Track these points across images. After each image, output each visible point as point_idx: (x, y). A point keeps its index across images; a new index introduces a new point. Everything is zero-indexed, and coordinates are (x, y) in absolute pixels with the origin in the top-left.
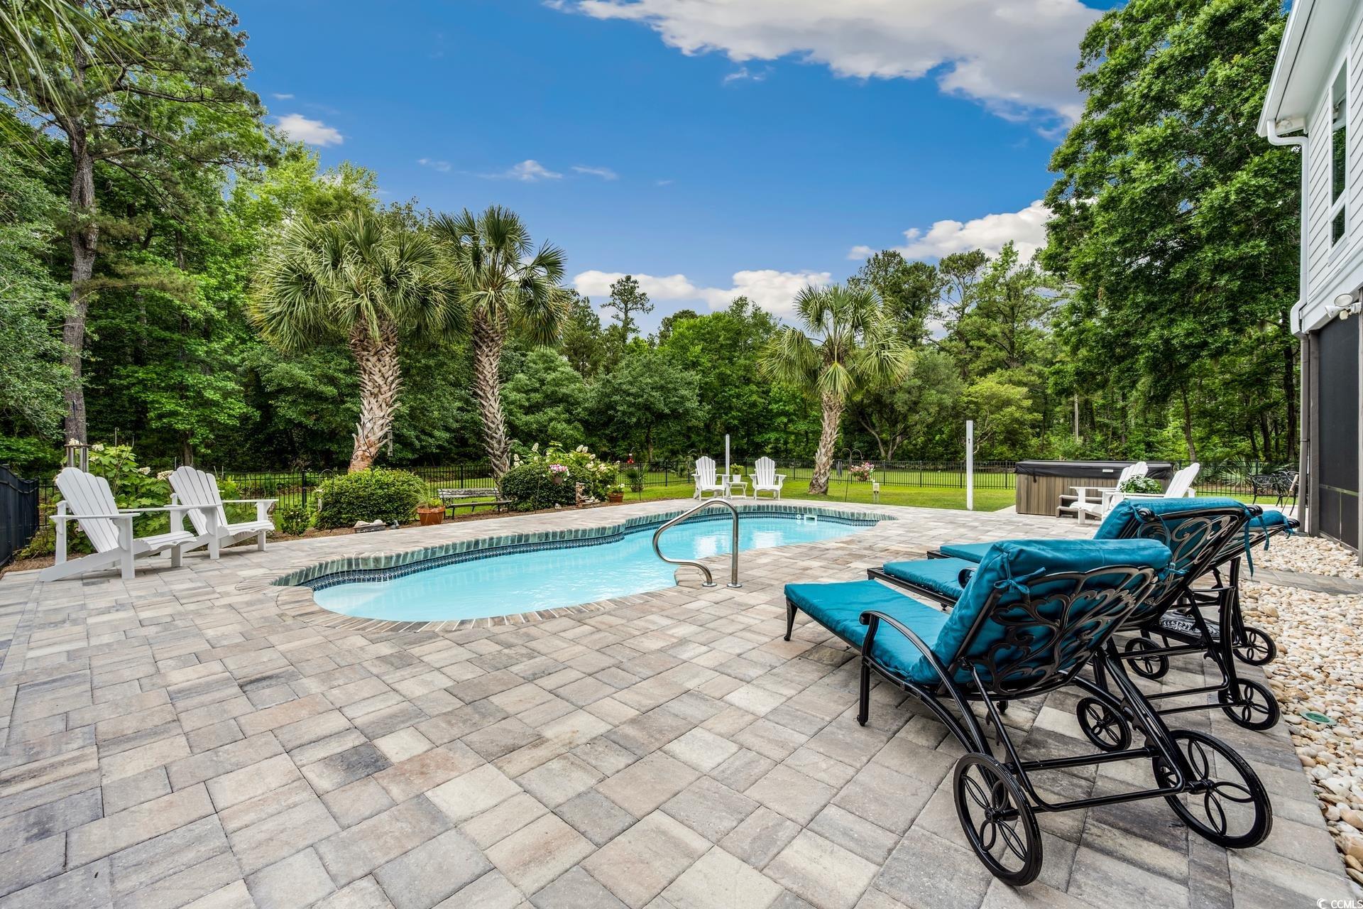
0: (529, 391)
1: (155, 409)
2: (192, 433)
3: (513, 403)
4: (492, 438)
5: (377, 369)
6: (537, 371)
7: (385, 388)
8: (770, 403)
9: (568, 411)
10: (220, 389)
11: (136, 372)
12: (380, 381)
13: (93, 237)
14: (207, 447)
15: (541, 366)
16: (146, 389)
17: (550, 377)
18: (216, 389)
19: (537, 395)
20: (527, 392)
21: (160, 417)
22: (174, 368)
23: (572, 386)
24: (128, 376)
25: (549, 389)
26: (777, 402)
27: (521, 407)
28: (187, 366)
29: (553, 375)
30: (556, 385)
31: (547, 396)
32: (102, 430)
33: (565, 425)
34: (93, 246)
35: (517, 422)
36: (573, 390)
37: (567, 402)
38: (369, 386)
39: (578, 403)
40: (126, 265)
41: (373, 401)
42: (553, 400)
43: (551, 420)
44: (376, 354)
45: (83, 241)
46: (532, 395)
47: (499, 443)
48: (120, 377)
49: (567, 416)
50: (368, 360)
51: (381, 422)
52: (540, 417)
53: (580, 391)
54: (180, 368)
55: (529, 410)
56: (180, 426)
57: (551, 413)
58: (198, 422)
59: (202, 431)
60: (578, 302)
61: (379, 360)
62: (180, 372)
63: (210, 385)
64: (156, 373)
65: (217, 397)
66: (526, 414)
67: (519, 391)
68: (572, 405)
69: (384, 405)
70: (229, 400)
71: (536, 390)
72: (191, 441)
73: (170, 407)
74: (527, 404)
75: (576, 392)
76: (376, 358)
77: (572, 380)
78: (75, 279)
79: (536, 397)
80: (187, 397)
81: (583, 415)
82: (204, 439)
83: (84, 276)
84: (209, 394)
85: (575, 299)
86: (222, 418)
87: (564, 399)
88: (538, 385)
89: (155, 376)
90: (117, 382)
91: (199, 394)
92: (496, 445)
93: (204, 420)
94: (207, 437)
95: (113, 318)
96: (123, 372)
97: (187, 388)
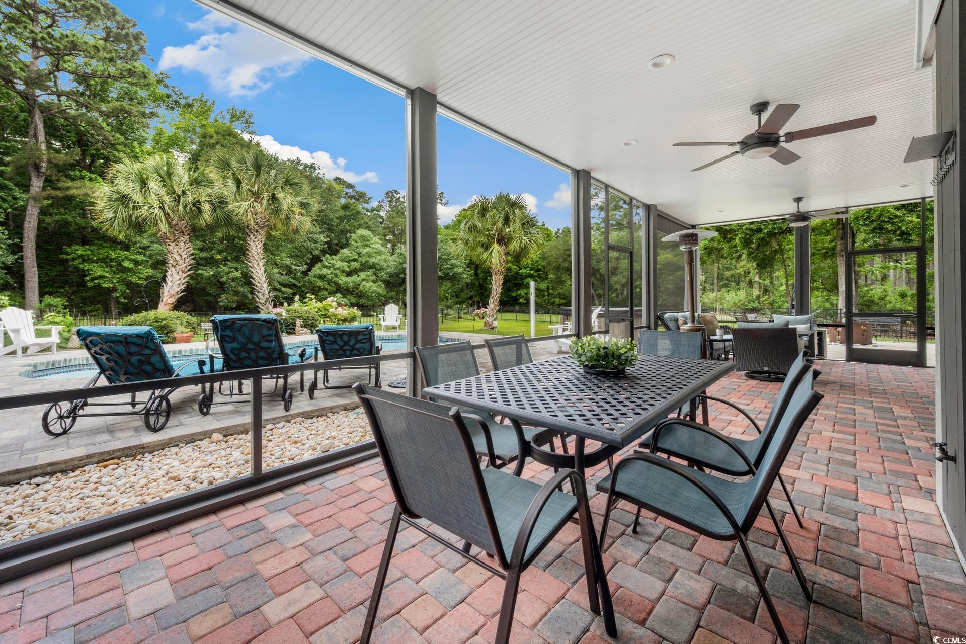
0: (350, 260)
1: (90, 274)
2: (114, 290)
3: (337, 269)
4: (259, 292)
5: (175, 250)
6: (357, 247)
7: (181, 262)
8: (520, 269)
9: (375, 274)
10: (133, 260)
11: (77, 250)
12: (178, 258)
13: (44, 165)
14: (125, 298)
15: (360, 243)
16: (84, 261)
17: (364, 251)
18: (131, 260)
19: (355, 264)
20: (349, 262)
21: (93, 280)
22: (103, 247)
23: (379, 257)
24: (72, 253)
25: (364, 259)
26: (525, 268)
27: (343, 271)
28: (111, 246)
29: (368, 249)
30: (369, 257)
31: (362, 264)
32: (58, 287)
33: (371, 284)
34: (43, 170)
35: (340, 282)
36: (380, 260)
37: (374, 267)
38: (171, 261)
39: (383, 269)
40: (65, 182)
41: (173, 269)
42: (365, 267)
43: (363, 280)
44: (174, 241)
45: (37, 167)
46: (352, 263)
47: (263, 295)
48: (68, 254)
49: (374, 278)
50: (169, 245)
51: (178, 282)
52: (354, 278)
53: (385, 261)
54: (107, 247)
55: (349, 274)
56: (106, 285)
57: (363, 275)
58: (118, 282)
59: (121, 288)
60: (399, 198)
61: (177, 245)
62: (106, 249)
63: (127, 258)
64: (90, 250)
65: (131, 265)
66: (347, 276)
67: (342, 261)
68: (379, 270)
69: (180, 272)
70: (140, 267)
71: (355, 260)
72: (114, 295)
73: (99, 273)
74: (348, 269)
75: (382, 261)
76: (174, 244)
77: (379, 253)
78: (32, 191)
79: (355, 265)
80: (111, 266)
81: (386, 277)
82: (123, 293)
83: (37, 189)
84: (126, 264)
85: (398, 195)
86: (134, 279)
87: (373, 266)
88: (356, 257)
89: (89, 252)
90: (65, 257)
91: (120, 264)
92: (261, 297)
93: (123, 281)
94: (125, 292)
95: (64, 215)
96: (69, 250)
97: (112, 260)
